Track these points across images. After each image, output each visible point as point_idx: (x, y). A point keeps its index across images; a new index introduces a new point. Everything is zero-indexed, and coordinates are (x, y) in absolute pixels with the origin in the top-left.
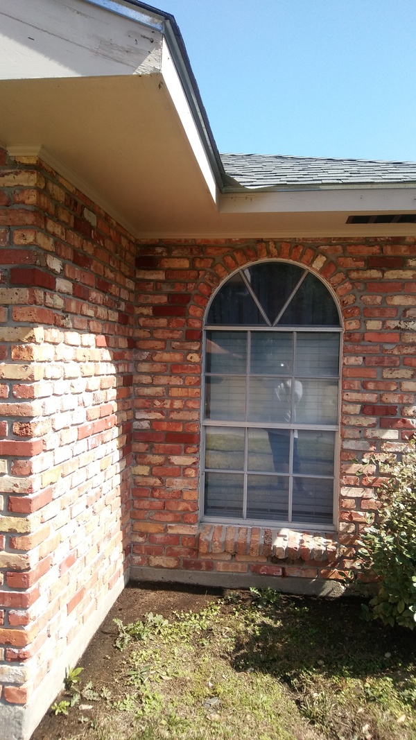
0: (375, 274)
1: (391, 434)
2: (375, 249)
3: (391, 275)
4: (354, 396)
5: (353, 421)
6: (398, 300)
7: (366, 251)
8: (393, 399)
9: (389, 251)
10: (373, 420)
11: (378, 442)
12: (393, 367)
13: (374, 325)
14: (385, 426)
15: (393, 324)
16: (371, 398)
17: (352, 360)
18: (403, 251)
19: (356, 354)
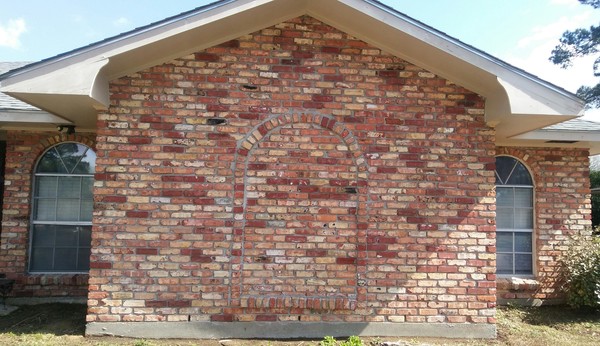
0: (549, 163)
1: (559, 232)
2: (549, 152)
3: (556, 163)
4: (543, 216)
5: (543, 227)
6: (559, 174)
7: (545, 153)
8: (559, 217)
9: (554, 153)
10: (551, 226)
11: (553, 236)
12: (558, 203)
13: (550, 185)
14: (555, 228)
15: (557, 184)
16: (550, 216)
17: (542, 200)
18: (560, 153)
19: (542, 197)
